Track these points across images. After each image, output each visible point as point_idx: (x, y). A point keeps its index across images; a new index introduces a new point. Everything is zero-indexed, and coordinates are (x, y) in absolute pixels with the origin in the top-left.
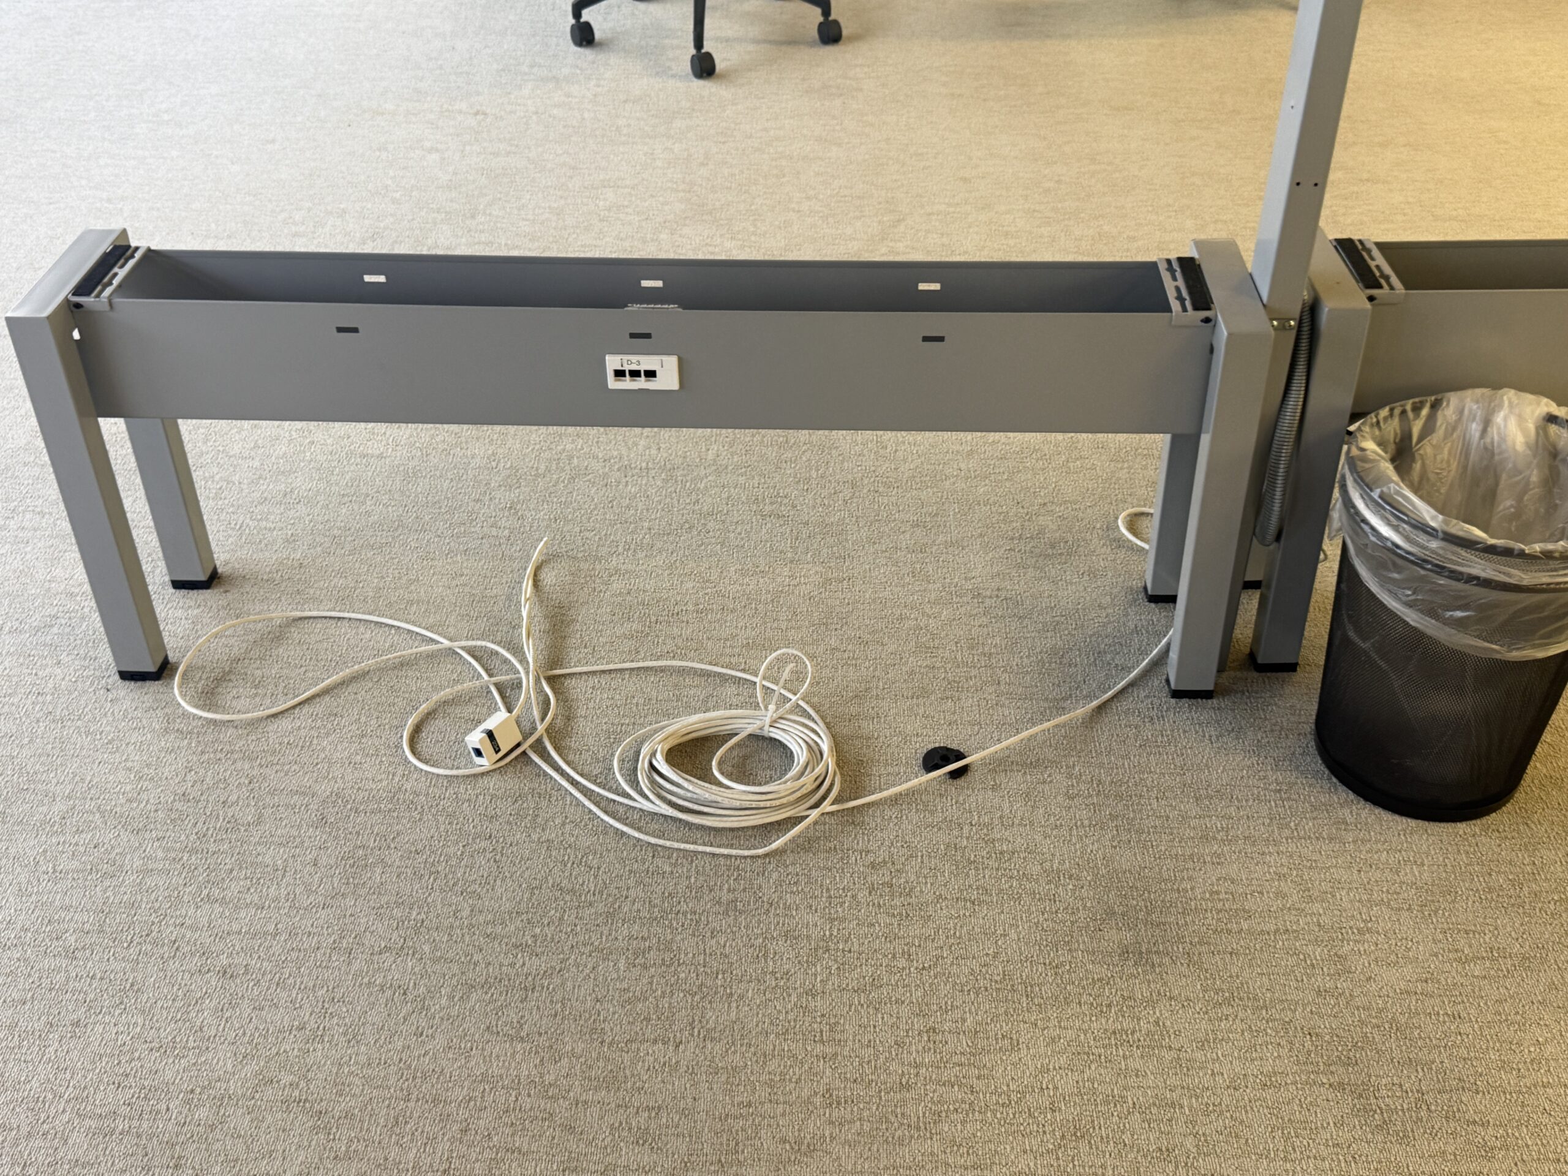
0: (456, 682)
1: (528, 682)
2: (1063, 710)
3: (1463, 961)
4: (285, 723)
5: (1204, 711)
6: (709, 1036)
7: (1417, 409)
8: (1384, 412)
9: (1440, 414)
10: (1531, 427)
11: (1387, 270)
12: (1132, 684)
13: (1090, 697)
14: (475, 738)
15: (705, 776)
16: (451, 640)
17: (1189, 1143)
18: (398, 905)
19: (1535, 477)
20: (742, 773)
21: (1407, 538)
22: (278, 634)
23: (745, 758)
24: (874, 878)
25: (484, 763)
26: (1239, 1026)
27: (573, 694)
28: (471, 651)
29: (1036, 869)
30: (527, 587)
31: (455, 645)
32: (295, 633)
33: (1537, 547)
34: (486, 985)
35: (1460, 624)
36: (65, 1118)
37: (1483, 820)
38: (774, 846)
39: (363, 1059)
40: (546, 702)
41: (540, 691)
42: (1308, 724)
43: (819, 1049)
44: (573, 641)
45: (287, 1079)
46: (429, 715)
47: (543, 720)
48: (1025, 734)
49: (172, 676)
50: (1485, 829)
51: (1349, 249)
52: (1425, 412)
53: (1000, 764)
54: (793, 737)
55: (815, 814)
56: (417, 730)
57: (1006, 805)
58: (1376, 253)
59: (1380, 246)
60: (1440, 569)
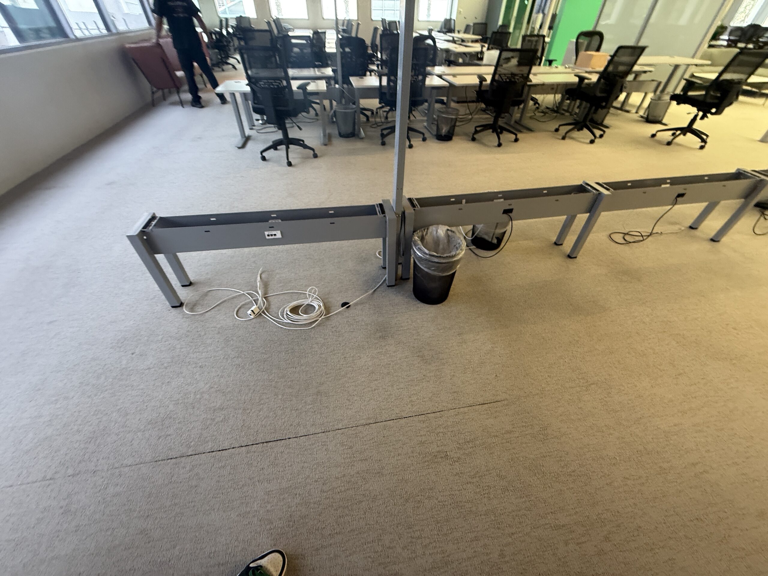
0: (245, 300)
1: (260, 299)
2: (367, 292)
3: (439, 330)
4: (209, 313)
5: (393, 289)
6: (302, 365)
7: (424, 230)
8: (418, 231)
9: (428, 231)
10: (444, 232)
11: (417, 204)
12: (380, 285)
13: (372, 289)
14: (249, 312)
15: (299, 314)
16: (243, 291)
17: (392, 371)
18: (236, 348)
19: (446, 241)
20: (306, 312)
21: (423, 256)
22: (206, 294)
23: (306, 309)
24: (333, 330)
25: (252, 317)
26: (401, 348)
27: (270, 300)
28: (248, 294)
29: (363, 324)
30: (259, 278)
31: (244, 293)
32: (210, 294)
33: (445, 255)
34: (256, 362)
35: (434, 270)
36: (168, 402)
37: (441, 304)
38: (313, 326)
39: (232, 380)
40: (264, 303)
41: (263, 300)
42: (412, 290)
43: (323, 364)
44: (269, 289)
45: (216, 387)
46: (240, 308)
47: (264, 306)
48: (361, 297)
49: (183, 306)
50: (442, 305)
51: (410, 200)
52: (426, 230)
53: (356, 304)
54: (315, 304)
55: (320, 319)
56: (237, 311)
57: (357, 312)
58: (415, 200)
59: (416, 199)
60: (430, 261)
